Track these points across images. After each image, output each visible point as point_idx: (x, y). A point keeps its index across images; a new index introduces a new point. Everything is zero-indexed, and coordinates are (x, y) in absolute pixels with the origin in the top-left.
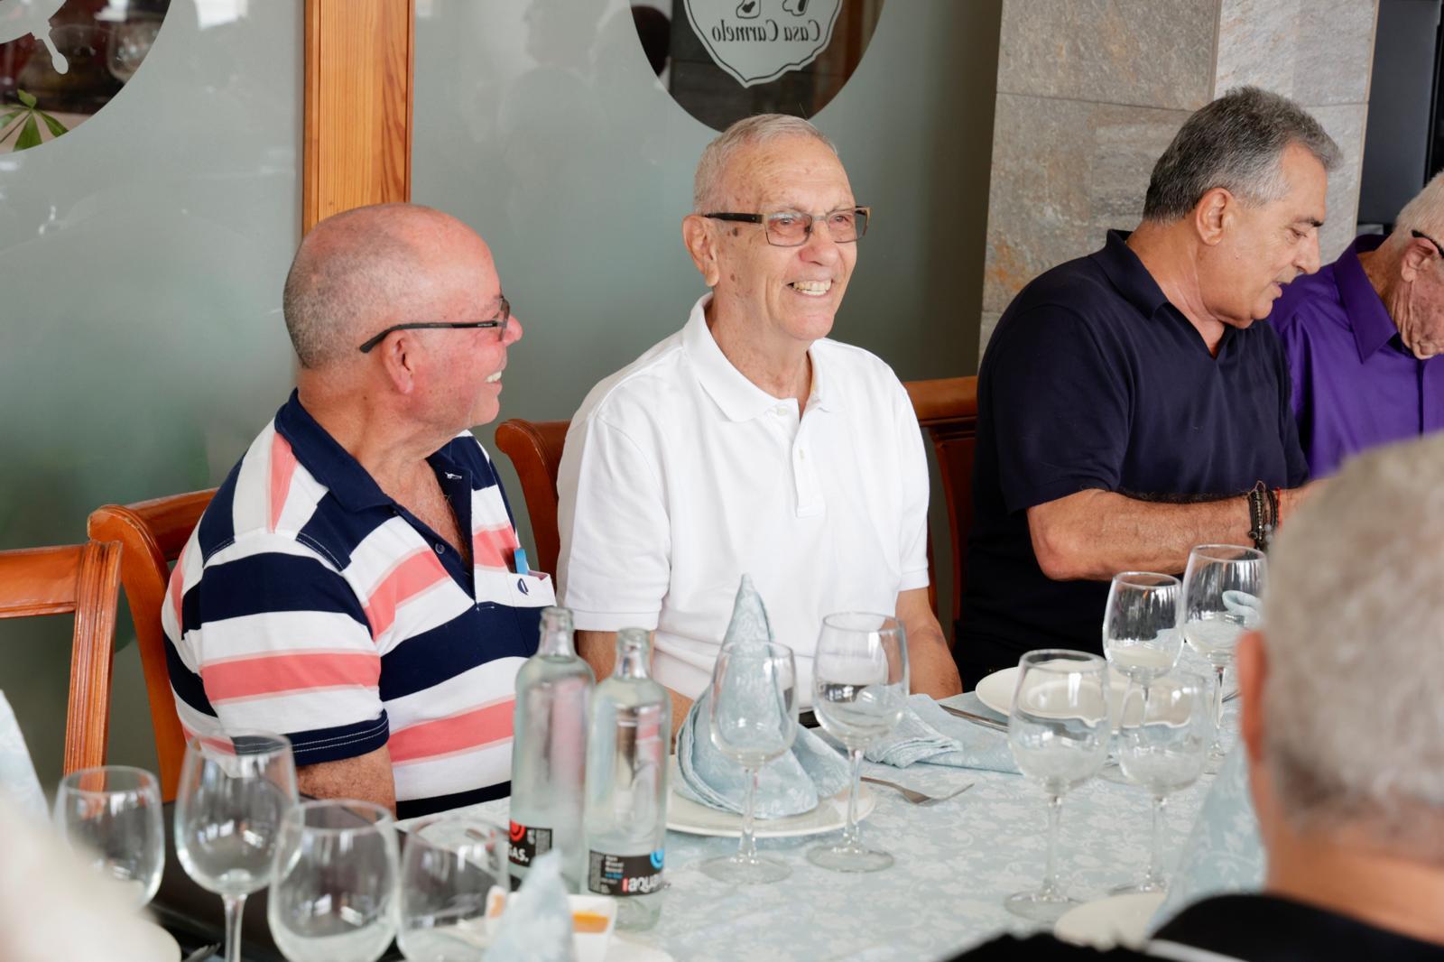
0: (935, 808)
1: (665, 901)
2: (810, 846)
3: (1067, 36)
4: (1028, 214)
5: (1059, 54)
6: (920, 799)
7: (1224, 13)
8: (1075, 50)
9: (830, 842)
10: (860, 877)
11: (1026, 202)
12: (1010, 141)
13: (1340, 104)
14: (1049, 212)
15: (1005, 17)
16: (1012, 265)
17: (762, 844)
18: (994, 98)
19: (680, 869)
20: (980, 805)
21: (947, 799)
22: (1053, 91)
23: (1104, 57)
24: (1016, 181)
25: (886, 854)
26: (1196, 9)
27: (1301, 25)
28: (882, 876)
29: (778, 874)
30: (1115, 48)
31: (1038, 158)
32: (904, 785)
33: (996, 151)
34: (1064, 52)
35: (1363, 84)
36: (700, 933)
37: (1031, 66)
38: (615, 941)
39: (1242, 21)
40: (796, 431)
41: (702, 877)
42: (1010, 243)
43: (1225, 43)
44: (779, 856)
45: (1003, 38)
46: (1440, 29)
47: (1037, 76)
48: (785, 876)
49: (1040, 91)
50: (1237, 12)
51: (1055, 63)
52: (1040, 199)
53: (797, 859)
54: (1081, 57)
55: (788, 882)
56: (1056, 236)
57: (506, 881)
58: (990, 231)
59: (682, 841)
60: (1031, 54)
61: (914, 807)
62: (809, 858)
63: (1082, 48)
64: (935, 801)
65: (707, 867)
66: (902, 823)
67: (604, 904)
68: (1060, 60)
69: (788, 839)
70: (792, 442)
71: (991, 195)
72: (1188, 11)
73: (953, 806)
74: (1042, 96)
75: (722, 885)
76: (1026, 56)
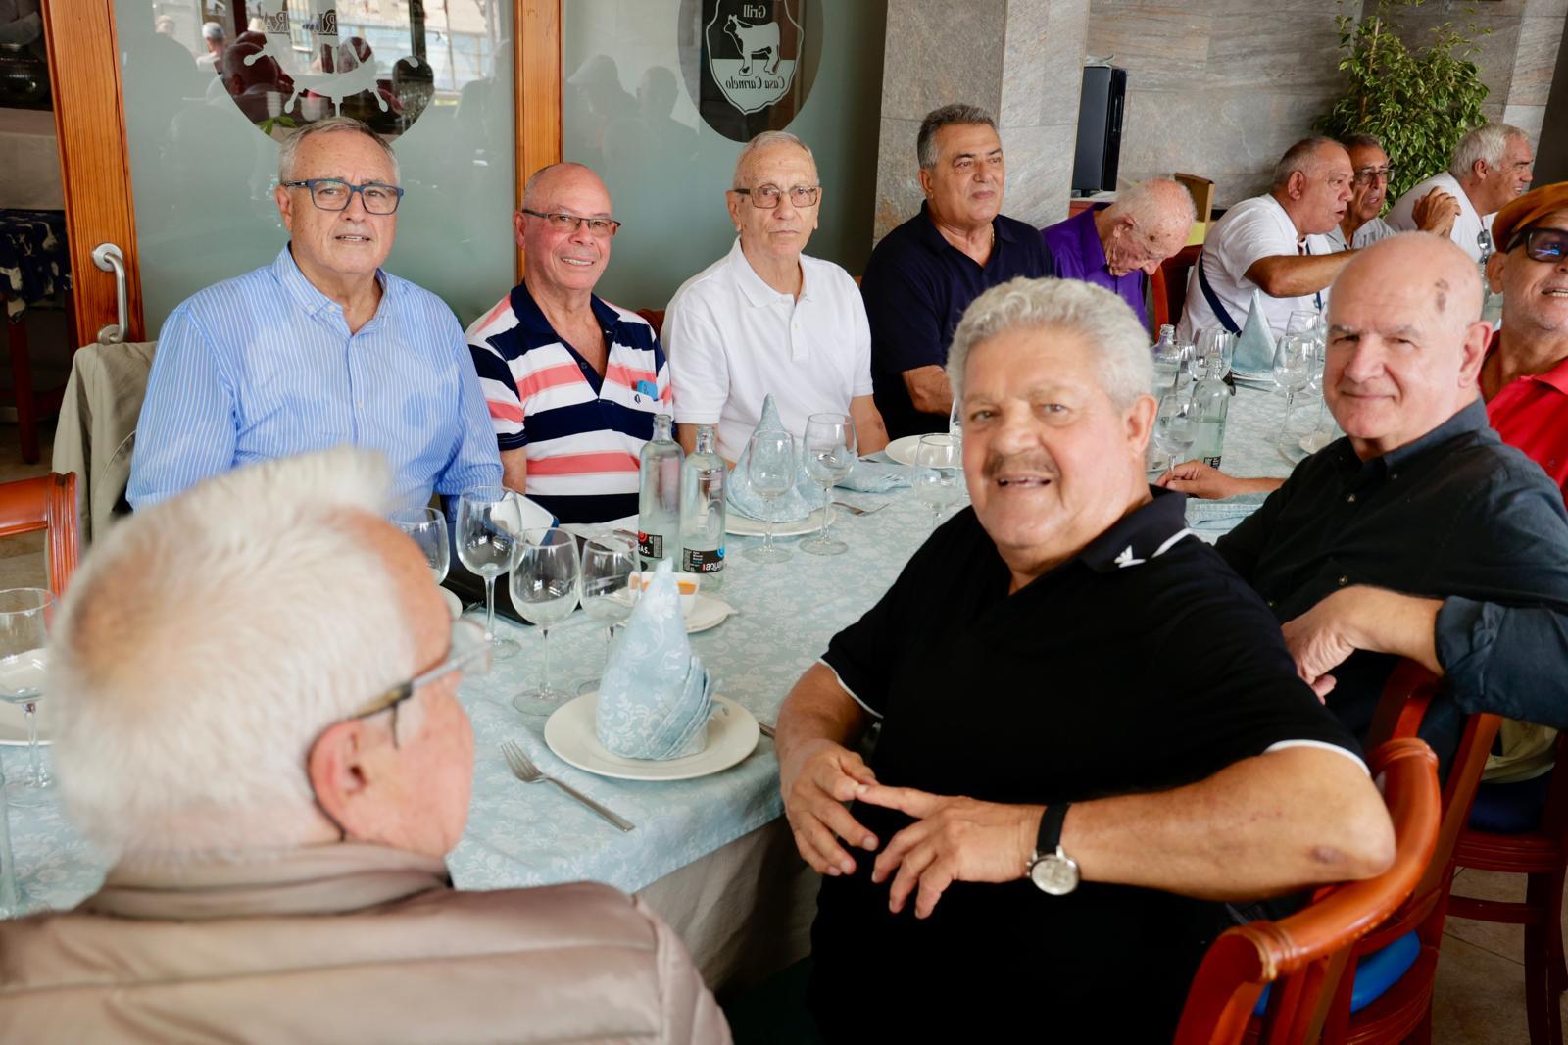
0: (868, 517)
1: (725, 574)
2: (801, 540)
3: (919, 86)
4: (898, 185)
5: (915, 96)
6: (859, 512)
7: (1005, 74)
8: (924, 94)
9: (813, 538)
10: (830, 558)
11: (897, 177)
12: (888, 144)
13: (1064, 124)
14: (910, 183)
15: (885, 76)
16: (890, 213)
17: (776, 540)
18: (879, 120)
19: (733, 556)
20: (892, 515)
21: (873, 512)
22: (912, 116)
23: (940, 98)
24: (892, 166)
25: (843, 544)
26: (989, 72)
27: (1044, 81)
28: (842, 557)
29: (786, 557)
30: (945, 93)
31: (903, 153)
32: (849, 504)
33: (881, 150)
34: (918, 95)
35: (1075, 114)
36: (745, 592)
37: (899, 103)
38: (699, 597)
39: (1014, 78)
40: (792, 312)
41: (744, 560)
42: (889, 202)
43: (1005, 90)
44: (785, 546)
45: (884, 87)
46: (1111, 84)
47: (902, 108)
48: (791, 558)
49: (905, 117)
50: (1011, 74)
51: (913, 101)
52: (905, 176)
53: (795, 548)
54: (927, 98)
55: (791, 561)
56: (913, 198)
57: (638, 566)
58: (877, 194)
59: (732, 538)
60: (899, 96)
61: (856, 517)
62: (801, 547)
63: (927, 93)
64: (868, 513)
65: (746, 554)
66: (851, 526)
67: (693, 578)
68: (915, 100)
69: (790, 537)
70: (790, 318)
71: (878, 174)
72: (986, 73)
73: (878, 516)
74: (905, 120)
75: (755, 564)
76: (897, 97)
